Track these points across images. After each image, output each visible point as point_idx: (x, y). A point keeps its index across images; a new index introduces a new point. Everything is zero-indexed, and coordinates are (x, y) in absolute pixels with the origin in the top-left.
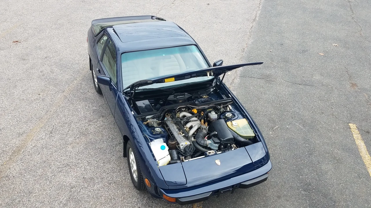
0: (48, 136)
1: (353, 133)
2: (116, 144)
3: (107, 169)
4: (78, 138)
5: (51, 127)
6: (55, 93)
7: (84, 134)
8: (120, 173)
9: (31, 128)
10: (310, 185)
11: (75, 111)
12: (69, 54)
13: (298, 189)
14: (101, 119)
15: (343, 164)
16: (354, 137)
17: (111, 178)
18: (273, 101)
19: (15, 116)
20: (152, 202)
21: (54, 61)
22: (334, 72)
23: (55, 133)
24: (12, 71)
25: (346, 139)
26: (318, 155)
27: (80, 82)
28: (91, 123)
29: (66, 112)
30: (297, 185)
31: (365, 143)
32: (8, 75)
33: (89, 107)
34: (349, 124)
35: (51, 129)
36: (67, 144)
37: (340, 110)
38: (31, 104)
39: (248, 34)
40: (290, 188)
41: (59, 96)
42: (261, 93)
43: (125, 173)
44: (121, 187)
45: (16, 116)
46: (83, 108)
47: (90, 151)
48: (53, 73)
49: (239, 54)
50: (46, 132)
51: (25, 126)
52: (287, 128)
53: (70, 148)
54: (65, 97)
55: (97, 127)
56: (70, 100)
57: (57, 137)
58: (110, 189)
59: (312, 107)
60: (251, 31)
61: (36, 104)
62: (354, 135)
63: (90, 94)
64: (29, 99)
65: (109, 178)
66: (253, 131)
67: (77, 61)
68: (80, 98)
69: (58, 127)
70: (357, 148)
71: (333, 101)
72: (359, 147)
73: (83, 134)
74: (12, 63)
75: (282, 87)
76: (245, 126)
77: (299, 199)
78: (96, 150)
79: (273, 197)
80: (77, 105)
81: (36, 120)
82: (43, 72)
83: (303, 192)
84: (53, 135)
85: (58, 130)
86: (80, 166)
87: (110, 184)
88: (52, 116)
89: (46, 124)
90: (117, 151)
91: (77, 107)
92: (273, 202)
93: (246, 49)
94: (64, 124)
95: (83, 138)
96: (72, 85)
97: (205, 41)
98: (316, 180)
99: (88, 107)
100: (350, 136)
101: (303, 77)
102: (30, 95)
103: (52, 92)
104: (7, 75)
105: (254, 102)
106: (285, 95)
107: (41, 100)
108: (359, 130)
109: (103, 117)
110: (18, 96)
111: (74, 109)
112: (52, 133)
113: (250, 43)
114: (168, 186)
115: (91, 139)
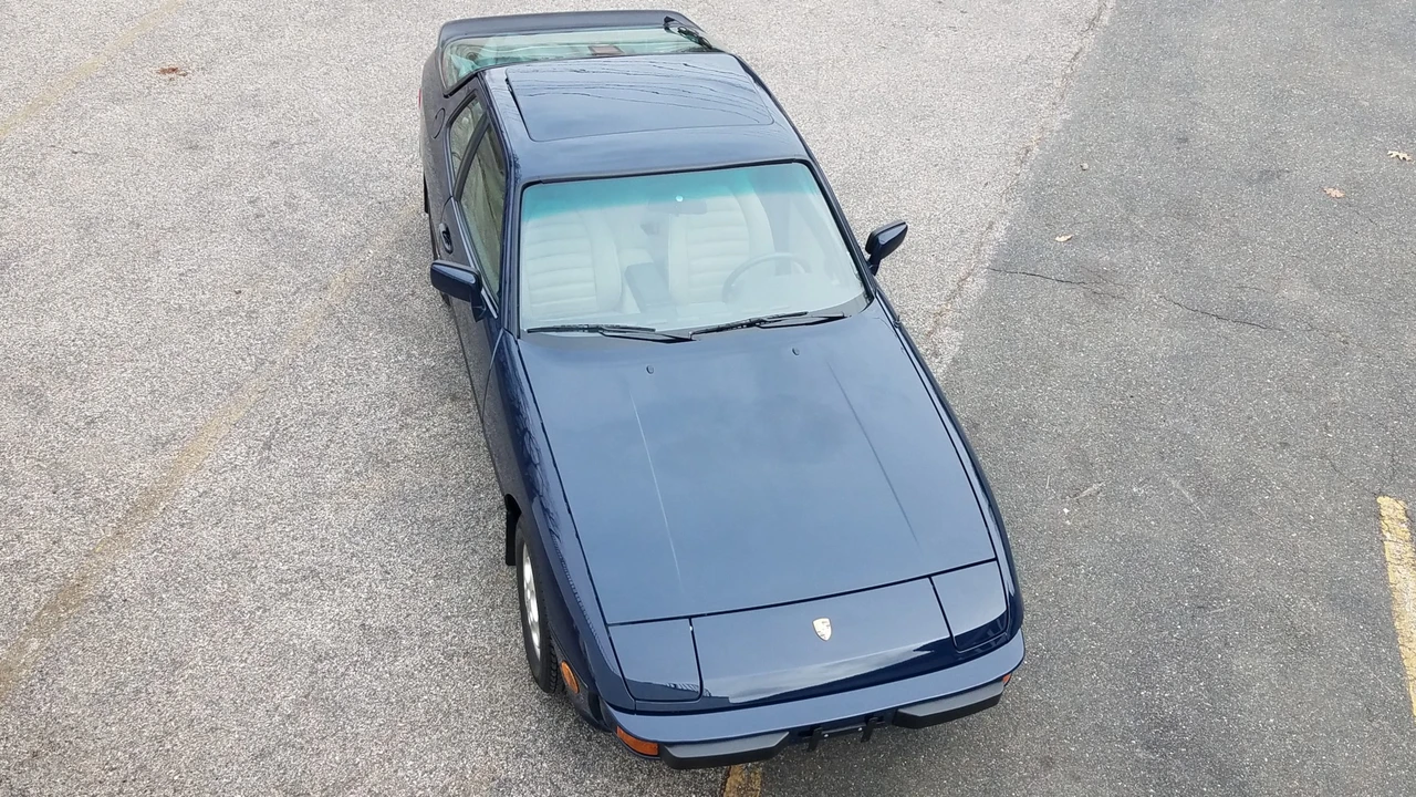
0: (255, 458)
1: (1388, 535)
2: (490, 510)
3: (447, 600)
4: (358, 474)
5: (270, 425)
6: (295, 293)
7: (379, 460)
8: (491, 620)
9: (200, 422)
10: (1175, 725)
11: (357, 369)
12: (361, 134)
13: (1124, 739)
14: (448, 406)
15: (1319, 656)
16: (1387, 555)
17: (454, 637)
18: (1100, 381)
19: (147, 370)
20: (589, 739)
21: (301, 158)
22: (1366, 275)
23: (281, 450)
24: (148, 193)
25: (1353, 559)
26: (1230, 615)
27: (388, 252)
28: (409, 420)
29: (325, 369)
30: (1123, 722)
32: (134, 207)
33: (409, 355)
34: (1380, 500)
35: (268, 433)
36: (318, 496)
37: (1356, 439)
38: (205, 328)
39: (1057, 83)
40: (1097, 733)
41: (307, 305)
42: (1061, 345)
43: (506, 622)
44: (487, 672)
45: (148, 374)
46: (387, 356)
47: (394, 529)
48: (293, 208)
49: (1002, 172)
50: (251, 443)
51: (179, 412)
52: (1134, 497)
53: (325, 511)
54: (331, 312)
55: (430, 437)
56: (344, 322)
57: (288, 463)
58: (447, 675)
59: (1250, 418)
60: (1069, 71)
61: (223, 329)
62: (1389, 546)
63: (417, 304)
64: (202, 308)
65: (451, 634)
67: (385, 165)
68: (383, 316)
69: (292, 426)
70: (1389, 600)
71: (1336, 398)
72: (1396, 595)
73: (378, 462)
74: (151, 157)
75: (1148, 325)
77: (1122, 778)
78: (416, 527)
79: (1025, 761)
80: (367, 343)
81: (218, 394)
82: (259, 203)
83: (1141, 754)
84: (272, 457)
85: (291, 437)
86: (355, 583)
87: (450, 657)
88: (276, 380)
89: (252, 411)
90: (490, 538)
91: (368, 353)
92: (1022, 778)
93: (1036, 150)
94: (314, 415)
95: (377, 475)
96: (357, 262)
97: (878, 104)
98: (1201, 710)
99: (404, 357)
100: (1372, 549)
101: (1242, 287)
102: (204, 293)
103: (284, 287)
104: (129, 209)
105: (1027, 380)
106: (1153, 357)
107: (243, 314)
108: (1411, 527)
109: (454, 398)
110: (162, 295)
111: (355, 359)
112: (270, 449)
113: (1057, 125)
114: (635, 699)
115: (402, 483)
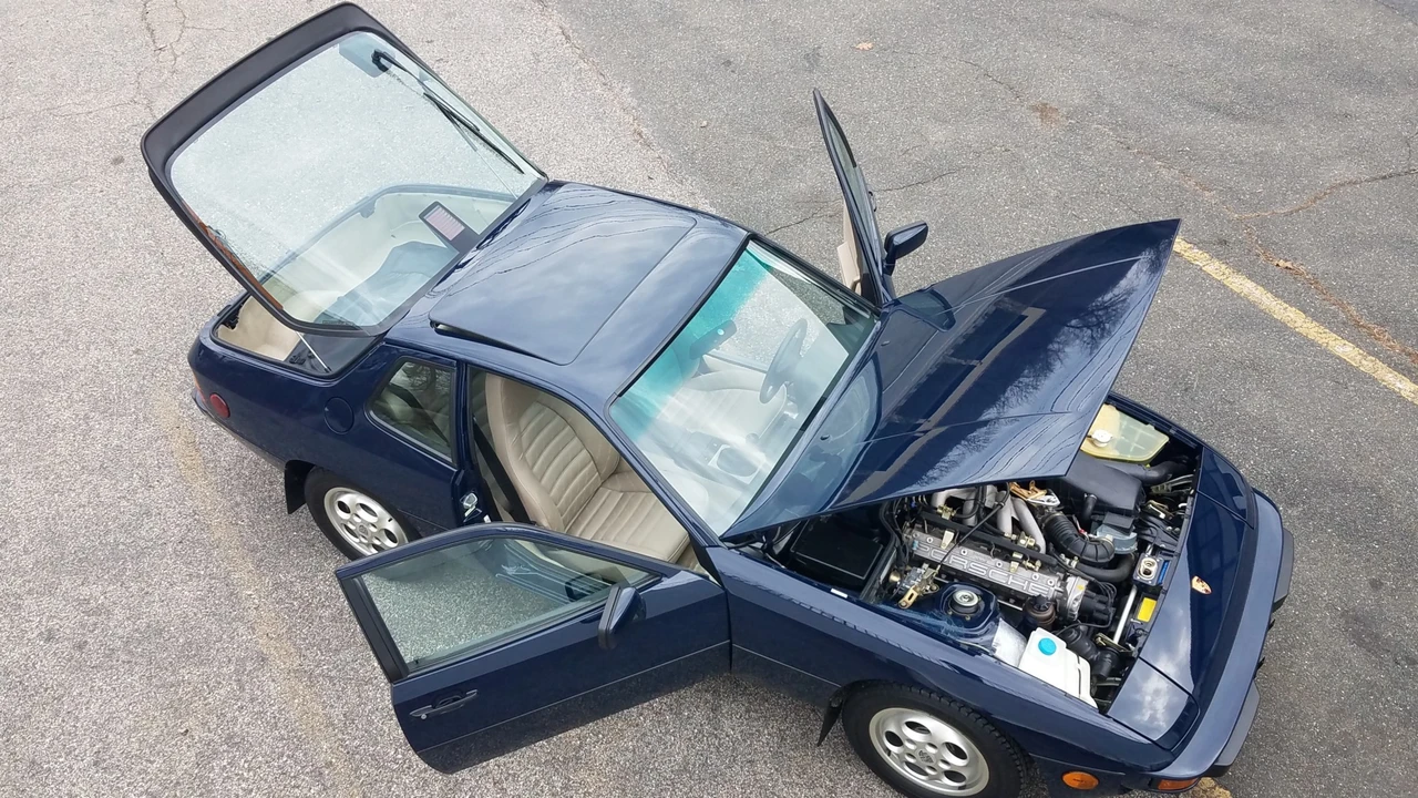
1: (1196, 263)
4: (566, 787)
6: (242, 687)
16: (1215, 276)
22: (959, 95)
25: (1204, 293)
27: (266, 580)
31: (1250, 277)
39: (584, 65)
41: (272, 688)
49: (646, 162)
56: (333, 674)
60: (578, 51)
61: (228, 777)
62: (1208, 269)
66: (1156, 428)
70: (1253, 305)
71: (1053, 193)
72: (1251, 298)
76: (1121, 425)
82: (59, 634)
88: (358, 778)
93: (644, 130)
95: (583, 774)
96: (253, 613)
98: (1278, 456)
100: (1204, 279)
101: (906, 152)
102: (151, 762)
103: (222, 691)
107: (225, 748)
108: (1200, 249)
114: (1170, 750)
115: (611, 761)
